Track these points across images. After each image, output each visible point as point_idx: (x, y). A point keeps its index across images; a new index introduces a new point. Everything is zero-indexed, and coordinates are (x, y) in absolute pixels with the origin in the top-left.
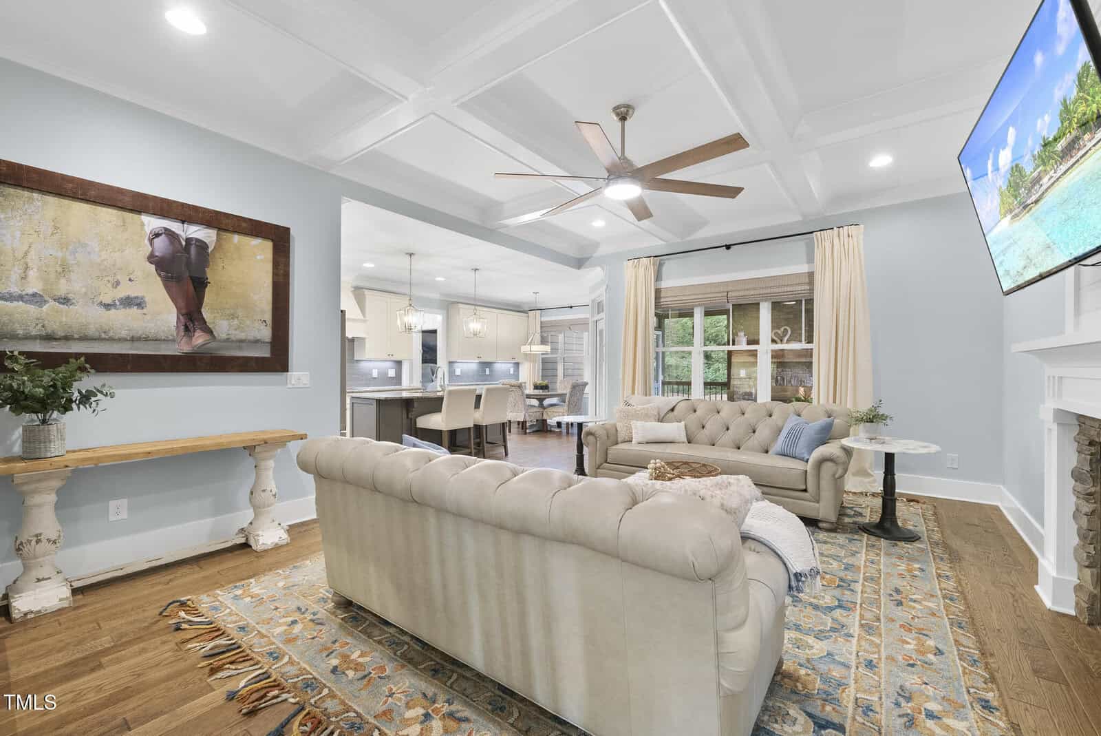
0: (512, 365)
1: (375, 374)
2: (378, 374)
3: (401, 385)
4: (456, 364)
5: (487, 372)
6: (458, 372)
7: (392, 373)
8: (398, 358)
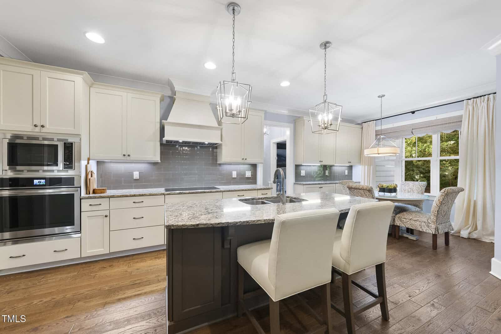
0: (346, 168)
1: (234, 174)
2: (237, 175)
3: (256, 184)
4: (302, 167)
5: (327, 173)
6: (303, 173)
7: (248, 174)
8: (253, 161)
